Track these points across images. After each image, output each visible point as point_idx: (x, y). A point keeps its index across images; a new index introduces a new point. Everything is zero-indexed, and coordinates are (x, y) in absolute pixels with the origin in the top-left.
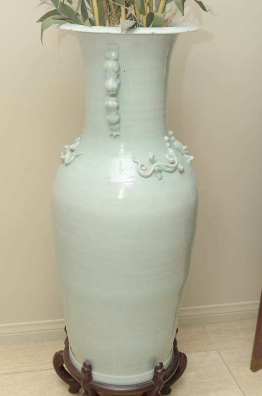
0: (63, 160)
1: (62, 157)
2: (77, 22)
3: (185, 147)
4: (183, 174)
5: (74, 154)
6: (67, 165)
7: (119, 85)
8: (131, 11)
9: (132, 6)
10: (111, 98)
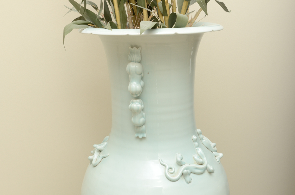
0: (91, 161)
1: (90, 157)
2: (100, 26)
3: (213, 144)
4: (213, 174)
5: (102, 155)
6: (95, 166)
7: (143, 87)
8: (154, 13)
9: (155, 8)
10: (135, 101)
